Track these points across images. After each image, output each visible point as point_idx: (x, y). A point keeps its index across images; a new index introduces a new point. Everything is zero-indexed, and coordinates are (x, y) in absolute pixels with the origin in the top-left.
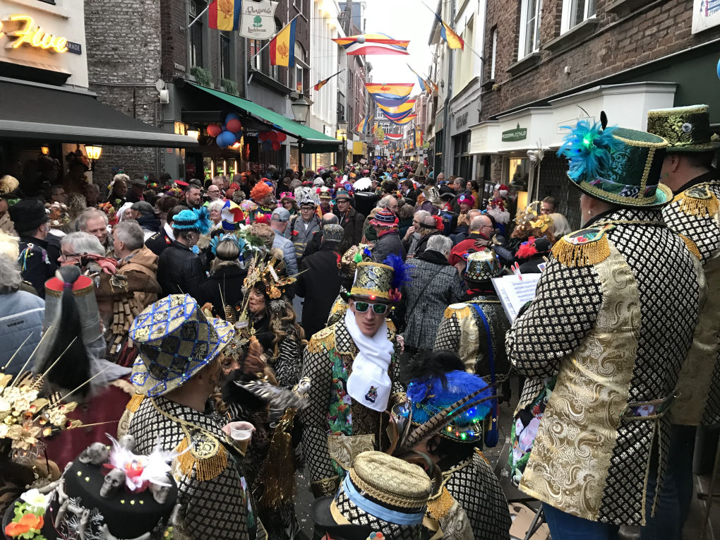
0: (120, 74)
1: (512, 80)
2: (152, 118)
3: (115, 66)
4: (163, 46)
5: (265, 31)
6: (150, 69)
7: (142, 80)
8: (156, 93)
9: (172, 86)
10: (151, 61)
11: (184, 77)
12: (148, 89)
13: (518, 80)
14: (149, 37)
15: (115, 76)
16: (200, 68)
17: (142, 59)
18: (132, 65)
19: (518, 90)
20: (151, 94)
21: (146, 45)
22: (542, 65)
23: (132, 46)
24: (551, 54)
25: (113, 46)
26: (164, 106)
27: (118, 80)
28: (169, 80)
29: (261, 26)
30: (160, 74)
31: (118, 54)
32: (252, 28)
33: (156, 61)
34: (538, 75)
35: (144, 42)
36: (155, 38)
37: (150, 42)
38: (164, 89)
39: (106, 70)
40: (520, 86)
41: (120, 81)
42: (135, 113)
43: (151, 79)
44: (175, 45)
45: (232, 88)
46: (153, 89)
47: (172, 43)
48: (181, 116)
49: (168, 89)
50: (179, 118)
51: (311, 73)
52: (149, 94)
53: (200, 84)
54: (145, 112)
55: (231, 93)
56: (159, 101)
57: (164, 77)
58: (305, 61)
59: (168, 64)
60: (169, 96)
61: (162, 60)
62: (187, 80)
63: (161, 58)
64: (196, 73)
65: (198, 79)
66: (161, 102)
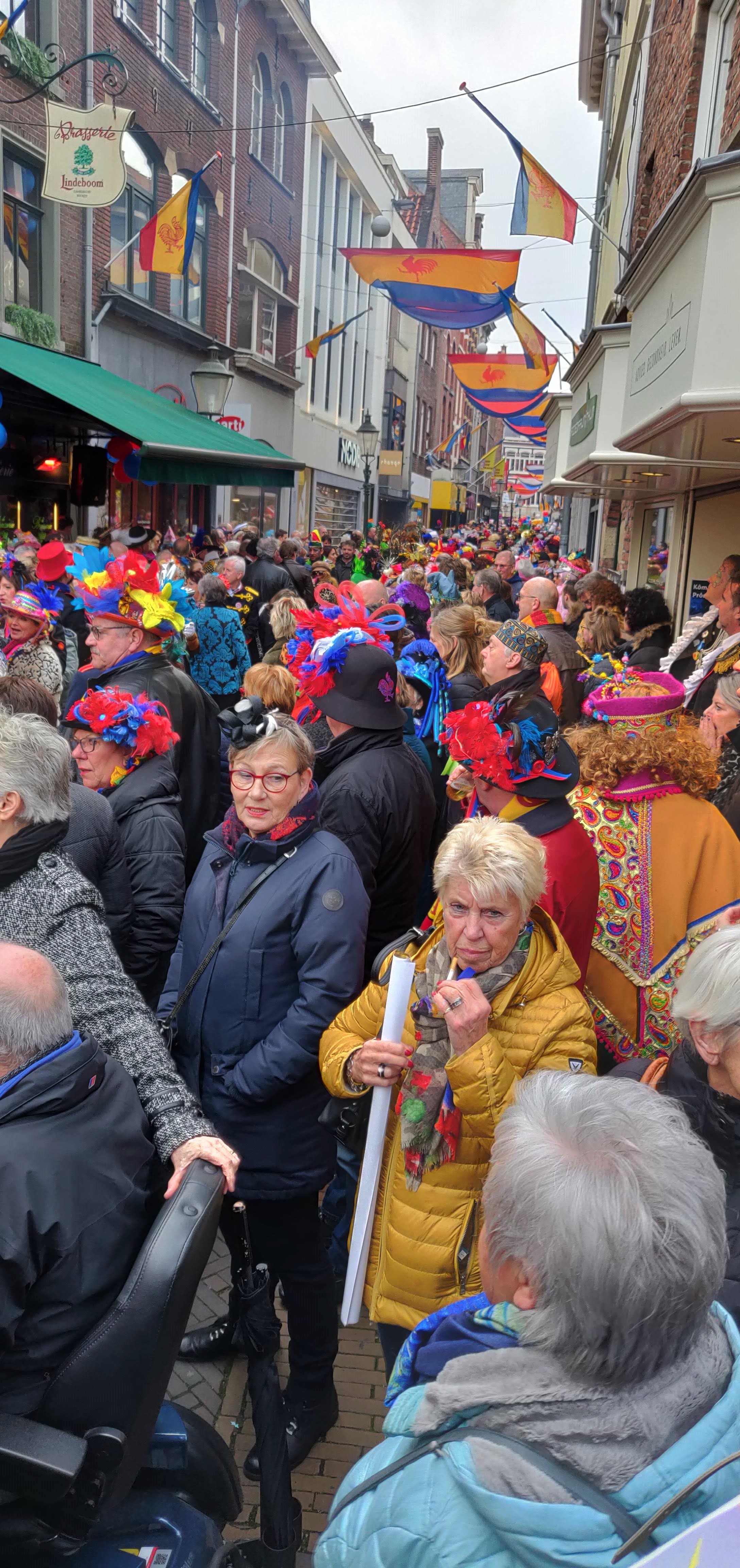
5: (99, 184)
29: (91, 171)
32: (71, 177)
45: (36, 327)
51: (302, 316)
55: (36, 340)
58: (285, 290)
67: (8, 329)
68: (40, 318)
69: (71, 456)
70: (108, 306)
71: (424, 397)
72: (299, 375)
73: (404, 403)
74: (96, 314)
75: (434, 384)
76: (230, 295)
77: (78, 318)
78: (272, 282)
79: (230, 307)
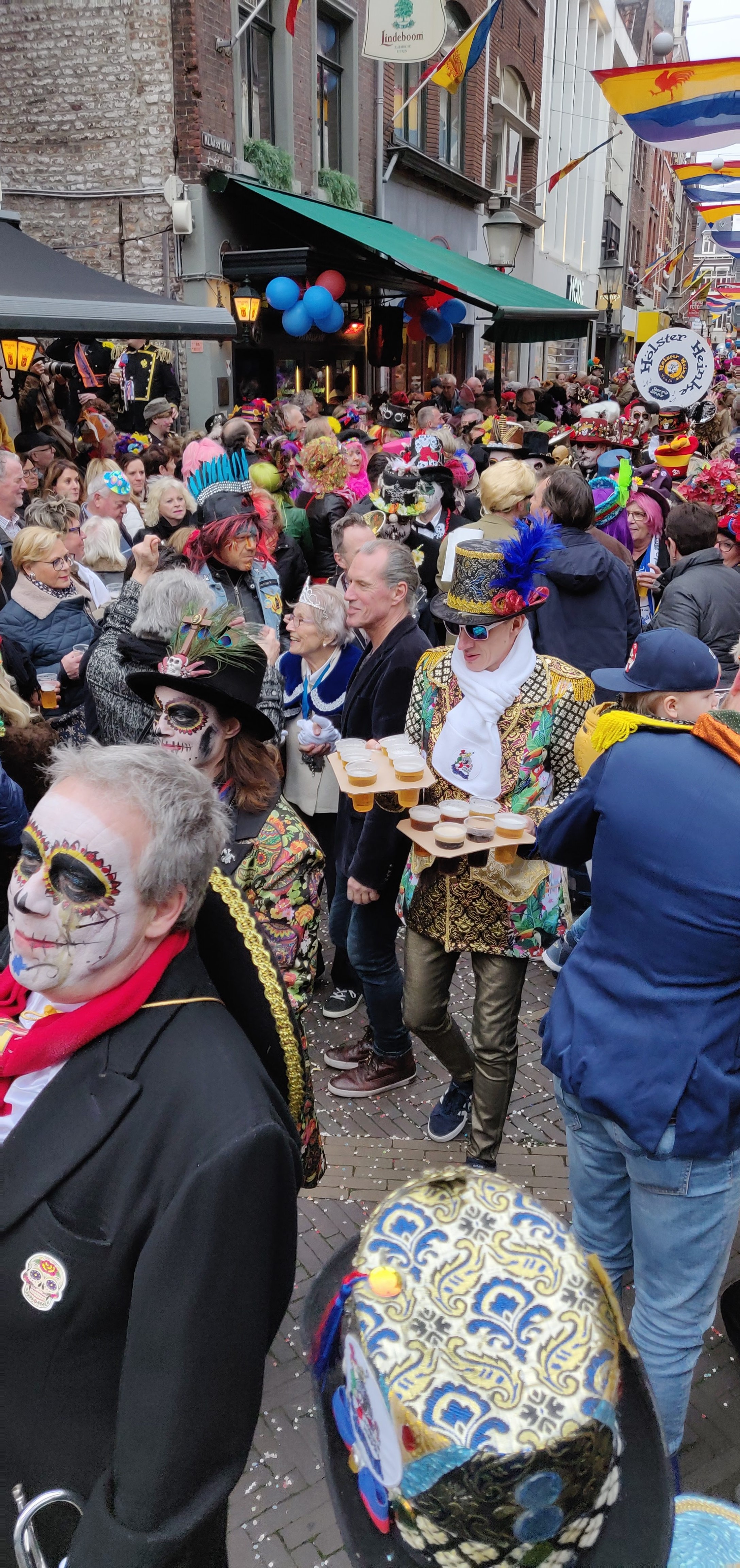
0: (90, 167)
2: (159, 272)
3: (78, 149)
4: (178, 92)
5: (419, 36)
6: (152, 151)
7: (135, 180)
8: (165, 209)
9: (199, 190)
10: (153, 130)
11: (227, 168)
12: (149, 200)
14: (148, 69)
15: (78, 174)
16: (267, 145)
17: (134, 128)
18: (113, 145)
20: (155, 211)
21: (141, 92)
23: (112, 96)
25: (71, 99)
26: (184, 240)
27: (85, 182)
28: (193, 176)
29: (411, 24)
30: (172, 161)
31: (82, 119)
32: (391, 32)
33: (162, 128)
35: (137, 84)
36: (160, 72)
37: (148, 83)
38: (182, 197)
39: (60, 160)
41: (89, 185)
42: (122, 261)
43: (154, 175)
44: (203, 85)
45: (343, 190)
46: (158, 200)
47: (197, 81)
48: (220, 264)
49: (189, 198)
50: (217, 270)
51: (542, 146)
52: (150, 214)
53: (264, 183)
54: (145, 258)
55: (343, 203)
56: (171, 229)
57: (181, 169)
58: (528, 120)
59: (189, 136)
60: (193, 217)
61: (177, 127)
62: (233, 174)
63: (174, 122)
64: (256, 156)
65: (261, 172)
66: (175, 232)
67: (322, 195)
68: (346, 180)
69: (369, 316)
70: (394, 159)
71: (635, 222)
72: (541, 212)
73: (618, 230)
74: (385, 170)
75: (642, 206)
76: (485, 133)
77: (370, 175)
78: (517, 111)
79: (485, 145)
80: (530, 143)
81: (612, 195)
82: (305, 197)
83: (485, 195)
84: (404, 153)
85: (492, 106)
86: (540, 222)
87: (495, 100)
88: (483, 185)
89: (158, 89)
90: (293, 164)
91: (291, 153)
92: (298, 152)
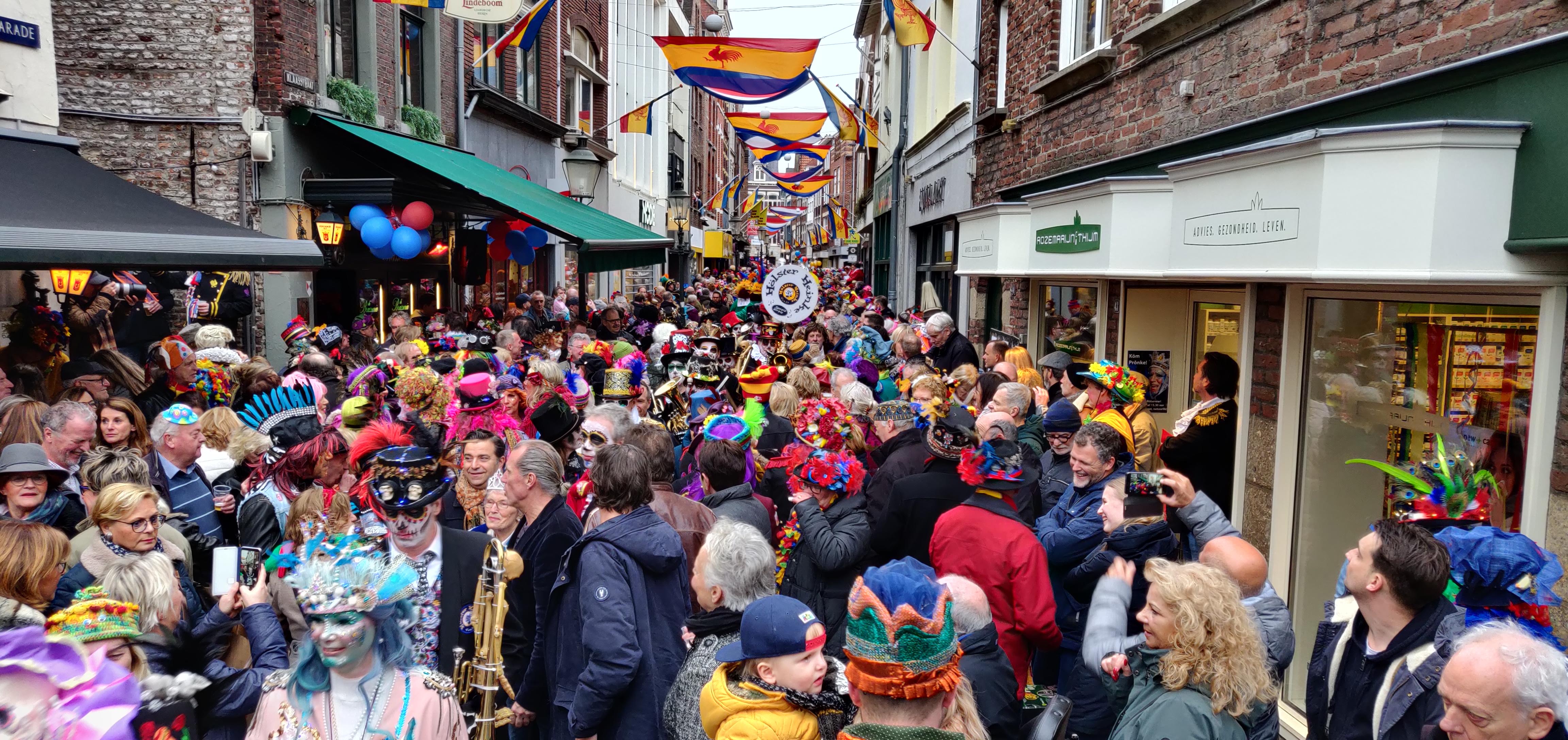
0: (159, 94)
1: (1048, 111)
2: (234, 195)
3: (146, 77)
4: (259, 32)
6: (229, 83)
7: (210, 108)
8: (243, 137)
9: (279, 122)
10: (231, 65)
11: (310, 103)
12: (225, 128)
13: (1063, 110)
14: (226, 11)
15: (145, 99)
16: (350, 84)
17: (210, 62)
18: (186, 75)
19: (1063, 133)
20: (231, 139)
21: (218, 30)
22: (1119, 78)
23: (187, 31)
24: (1142, 54)
25: (141, 31)
26: (263, 168)
27: (153, 108)
28: (273, 109)
30: (251, 95)
31: (151, 50)
33: (241, 65)
34: (1111, 100)
35: (214, 23)
36: (240, 15)
37: (227, 24)
38: (261, 128)
39: (125, 85)
40: (1068, 125)
41: (157, 110)
42: (193, 184)
43: (231, 106)
44: (287, 30)
45: (427, 125)
46: (235, 128)
47: (279, 25)
48: (301, 189)
49: (269, 129)
50: (298, 195)
51: (611, 92)
52: (226, 141)
53: (348, 117)
54: (218, 182)
55: (427, 136)
56: (249, 156)
57: (260, 101)
58: (598, 69)
59: (269, 73)
60: (273, 146)
61: (257, 65)
62: (315, 109)
63: (254, 59)
64: (339, 93)
65: (345, 108)
66: (253, 159)
67: (405, 128)
68: (429, 116)
69: (452, 238)
70: (475, 99)
71: (697, 155)
72: (612, 146)
73: (682, 162)
74: (466, 108)
75: (701, 142)
76: (559, 79)
77: (453, 112)
78: (587, 61)
79: (559, 89)
80: (600, 89)
81: (675, 133)
82: (389, 130)
83: (561, 132)
84: (483, 94)
85: (564, 58)
86: (613, 155)
87: (566, 53)
88: (559, 123)
89: (237, 30)
90: (376, 101)
91: (374, 91)
92: (381, 90)
